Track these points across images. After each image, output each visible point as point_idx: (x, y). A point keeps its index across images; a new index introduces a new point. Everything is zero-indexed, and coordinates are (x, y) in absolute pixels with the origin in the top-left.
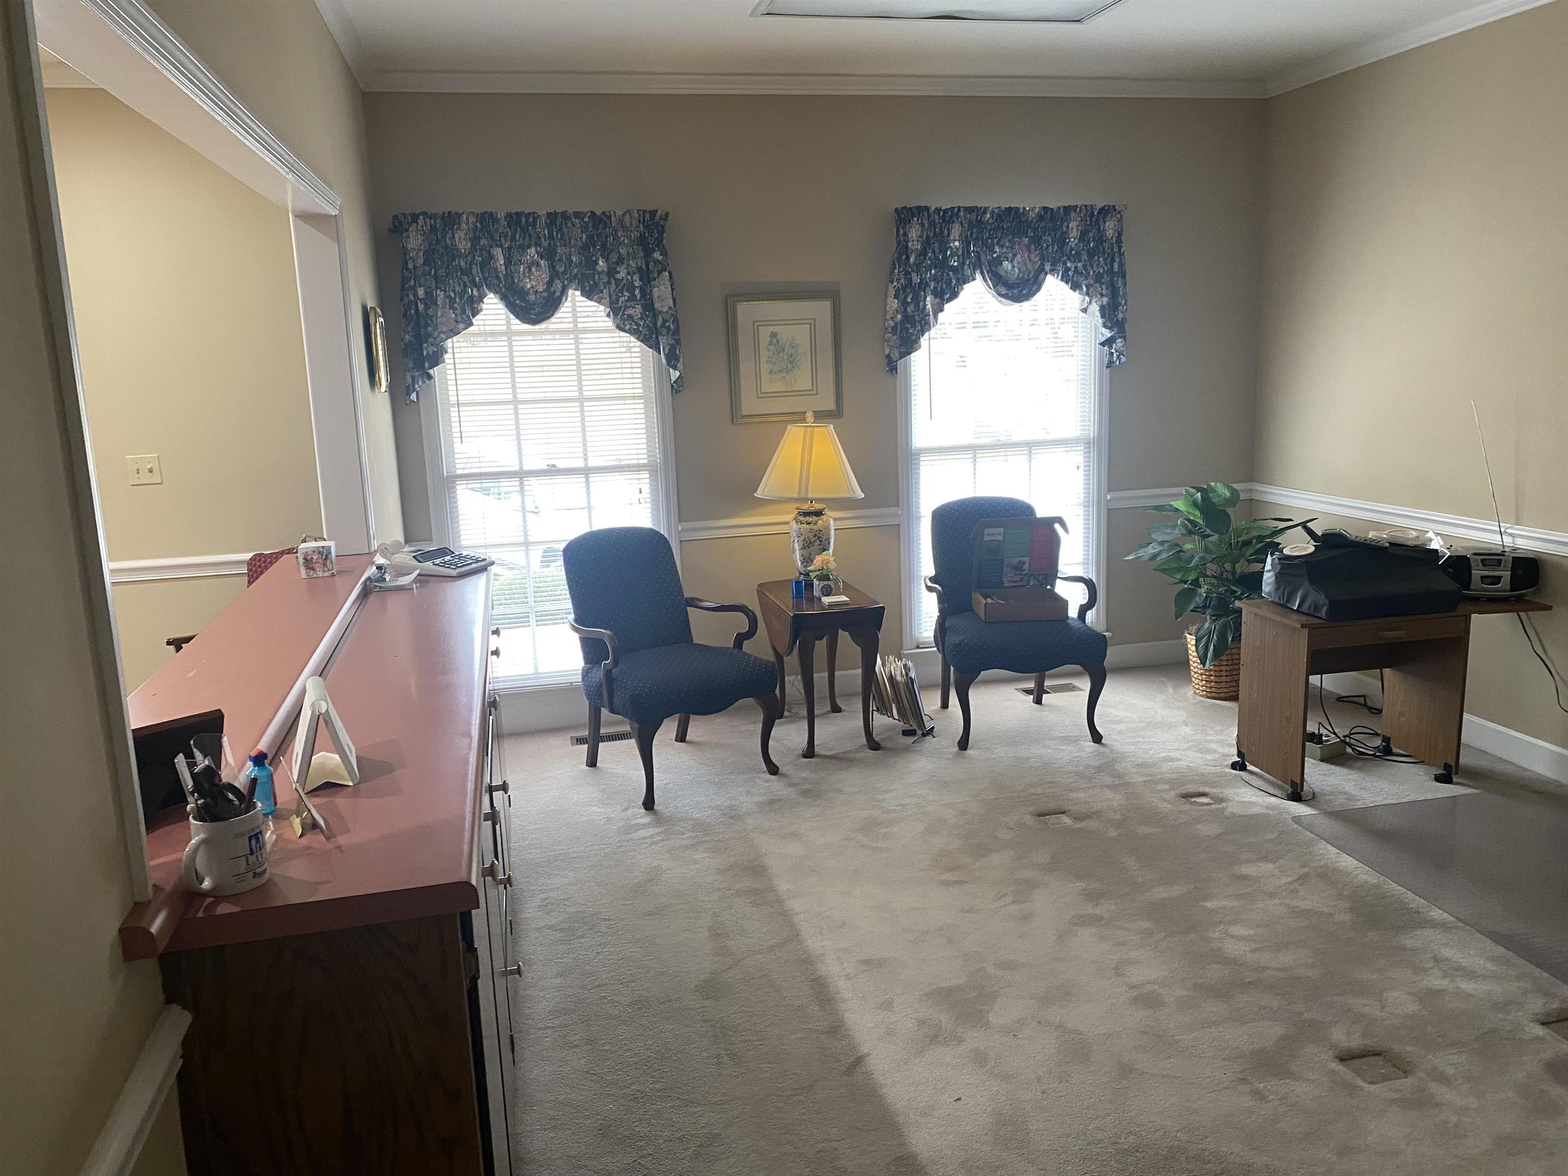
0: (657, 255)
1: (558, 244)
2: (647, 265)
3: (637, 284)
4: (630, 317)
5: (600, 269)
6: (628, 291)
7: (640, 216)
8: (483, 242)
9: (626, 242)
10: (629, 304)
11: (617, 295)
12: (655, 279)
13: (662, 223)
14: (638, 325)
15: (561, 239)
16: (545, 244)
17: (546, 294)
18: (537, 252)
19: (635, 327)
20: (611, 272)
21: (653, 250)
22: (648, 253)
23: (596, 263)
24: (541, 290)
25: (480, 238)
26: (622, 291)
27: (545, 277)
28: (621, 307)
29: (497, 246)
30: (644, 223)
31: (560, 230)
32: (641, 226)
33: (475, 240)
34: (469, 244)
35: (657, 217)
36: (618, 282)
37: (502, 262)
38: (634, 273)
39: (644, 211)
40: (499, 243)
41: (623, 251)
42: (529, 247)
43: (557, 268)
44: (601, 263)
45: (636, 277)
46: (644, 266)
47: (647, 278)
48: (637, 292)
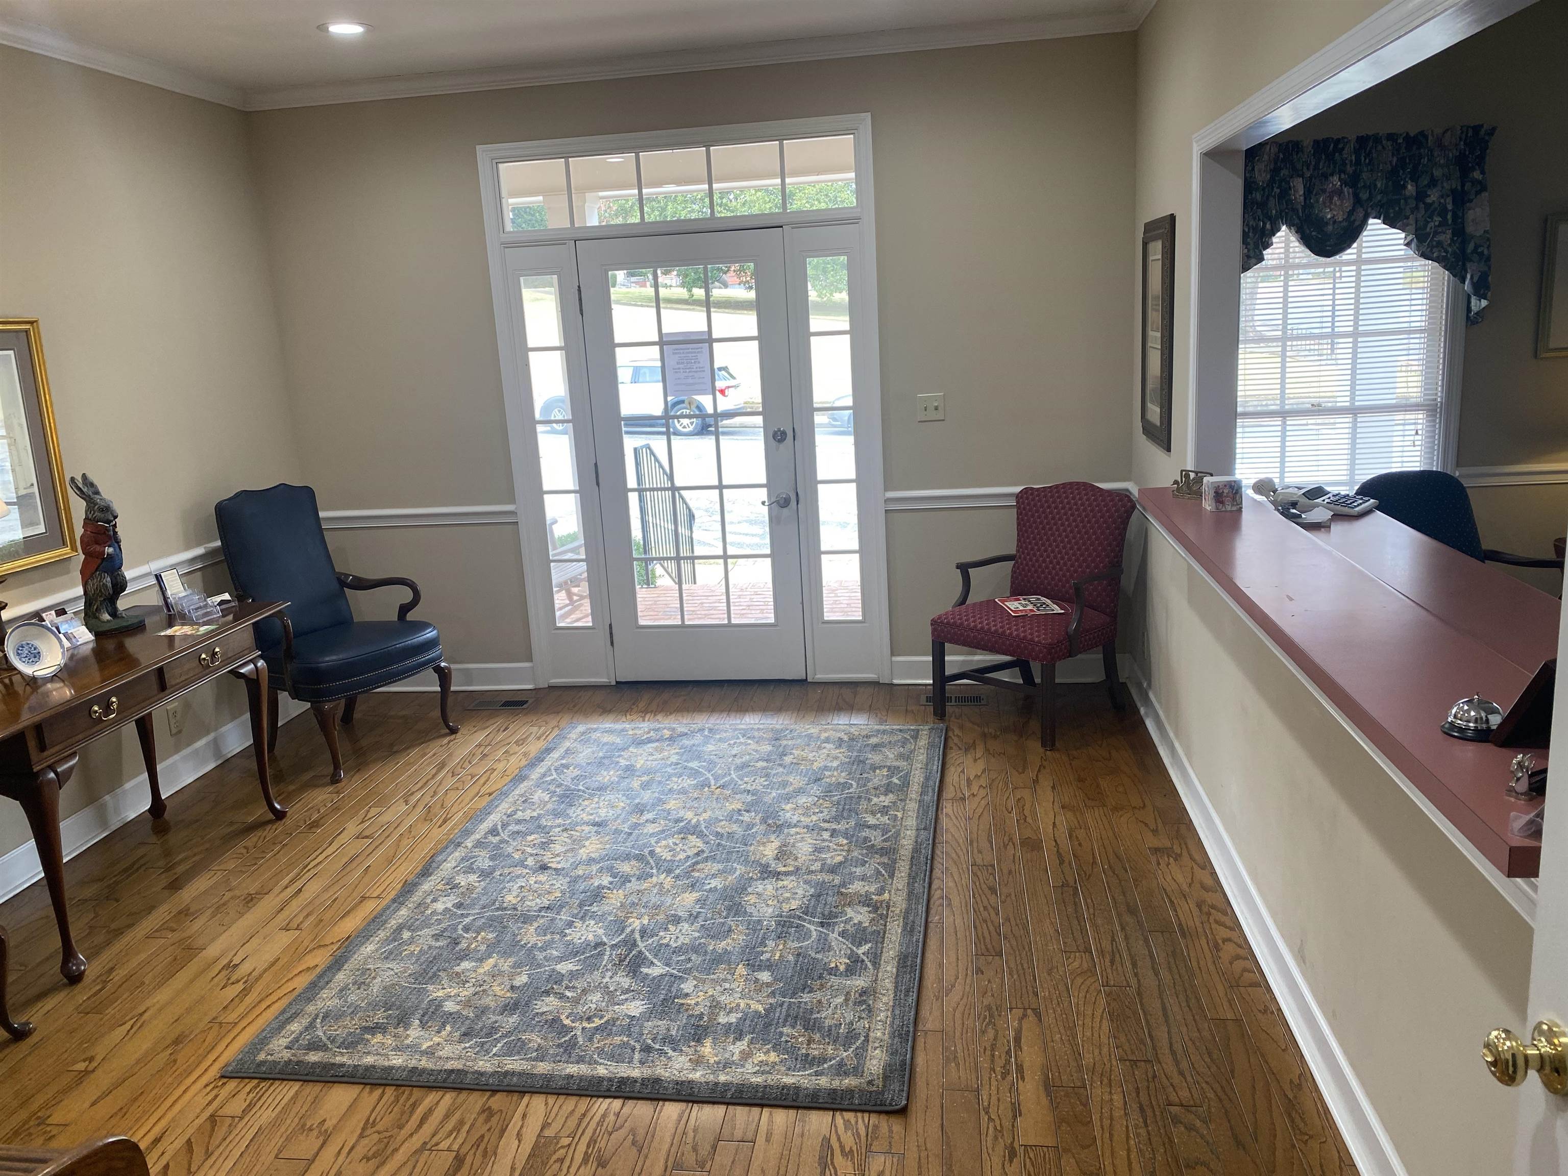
0: (1477, 175)
1: (1365, 169)
2: (1463, 186)
3: (1450, 207)
4: (1439, 244)
5: (1407, 193)
6: (1439, 215)
7: (1462, 133)
8: (1284, 172)
9: (1442, 162)
10: (1440, 230)
11: (1426, 220)
12: (1471, 201)
13: (1487, 138)
14: (1446, 251)
15: (1369, 164)
16: (1350, 169)
17: (1345, 224)
18: (1340, 180)
19: (1444, 254)
20: (1421, 196)
21: (1473, 169)
22: (1465, 173)
23: (1404, 187)
24: (1340, 219)
25: (1281, 169)
26: (1431, 217)
27: (1348, 204)
28: (1429, 234)
29: (1299, 176)
30: (1466, 139)
31: (1368, 155)
32: (1462, 143)
33: (1275, 171)
34: (1269, 176)
35: (1482, 132)
36: (1428, 206)
37: (1301, 193)
38: (1448, 196)
39: (1468, 127)
40: (1300, 173)
41: (1437, 173)
42: (1332, 175)
43: (1361, 195)
44: (1409, 187)
45: (1449, 200)
46: (1459, 188)
47: (1461, 199)
48: (1449, 216)
